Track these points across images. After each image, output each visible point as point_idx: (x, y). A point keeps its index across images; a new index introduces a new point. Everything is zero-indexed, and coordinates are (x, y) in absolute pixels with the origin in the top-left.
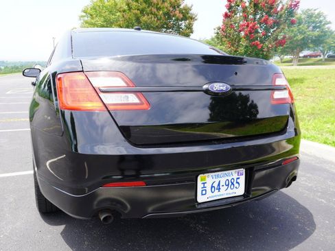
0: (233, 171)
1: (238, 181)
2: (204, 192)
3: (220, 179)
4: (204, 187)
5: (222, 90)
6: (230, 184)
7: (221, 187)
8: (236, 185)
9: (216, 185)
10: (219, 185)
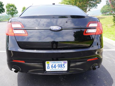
0: (62, 61)
1: (64, 65)
2: (48, 68)
3: (55, 64)
4: (48, 66)
5: (57, 29)
6: (60, 66)
7: (56, 67)
8: (63, 67)
9: (54, 66)
10: (55, 65)
